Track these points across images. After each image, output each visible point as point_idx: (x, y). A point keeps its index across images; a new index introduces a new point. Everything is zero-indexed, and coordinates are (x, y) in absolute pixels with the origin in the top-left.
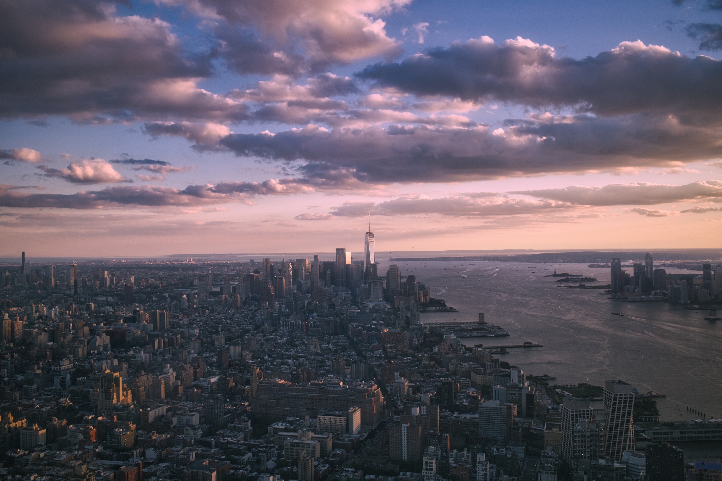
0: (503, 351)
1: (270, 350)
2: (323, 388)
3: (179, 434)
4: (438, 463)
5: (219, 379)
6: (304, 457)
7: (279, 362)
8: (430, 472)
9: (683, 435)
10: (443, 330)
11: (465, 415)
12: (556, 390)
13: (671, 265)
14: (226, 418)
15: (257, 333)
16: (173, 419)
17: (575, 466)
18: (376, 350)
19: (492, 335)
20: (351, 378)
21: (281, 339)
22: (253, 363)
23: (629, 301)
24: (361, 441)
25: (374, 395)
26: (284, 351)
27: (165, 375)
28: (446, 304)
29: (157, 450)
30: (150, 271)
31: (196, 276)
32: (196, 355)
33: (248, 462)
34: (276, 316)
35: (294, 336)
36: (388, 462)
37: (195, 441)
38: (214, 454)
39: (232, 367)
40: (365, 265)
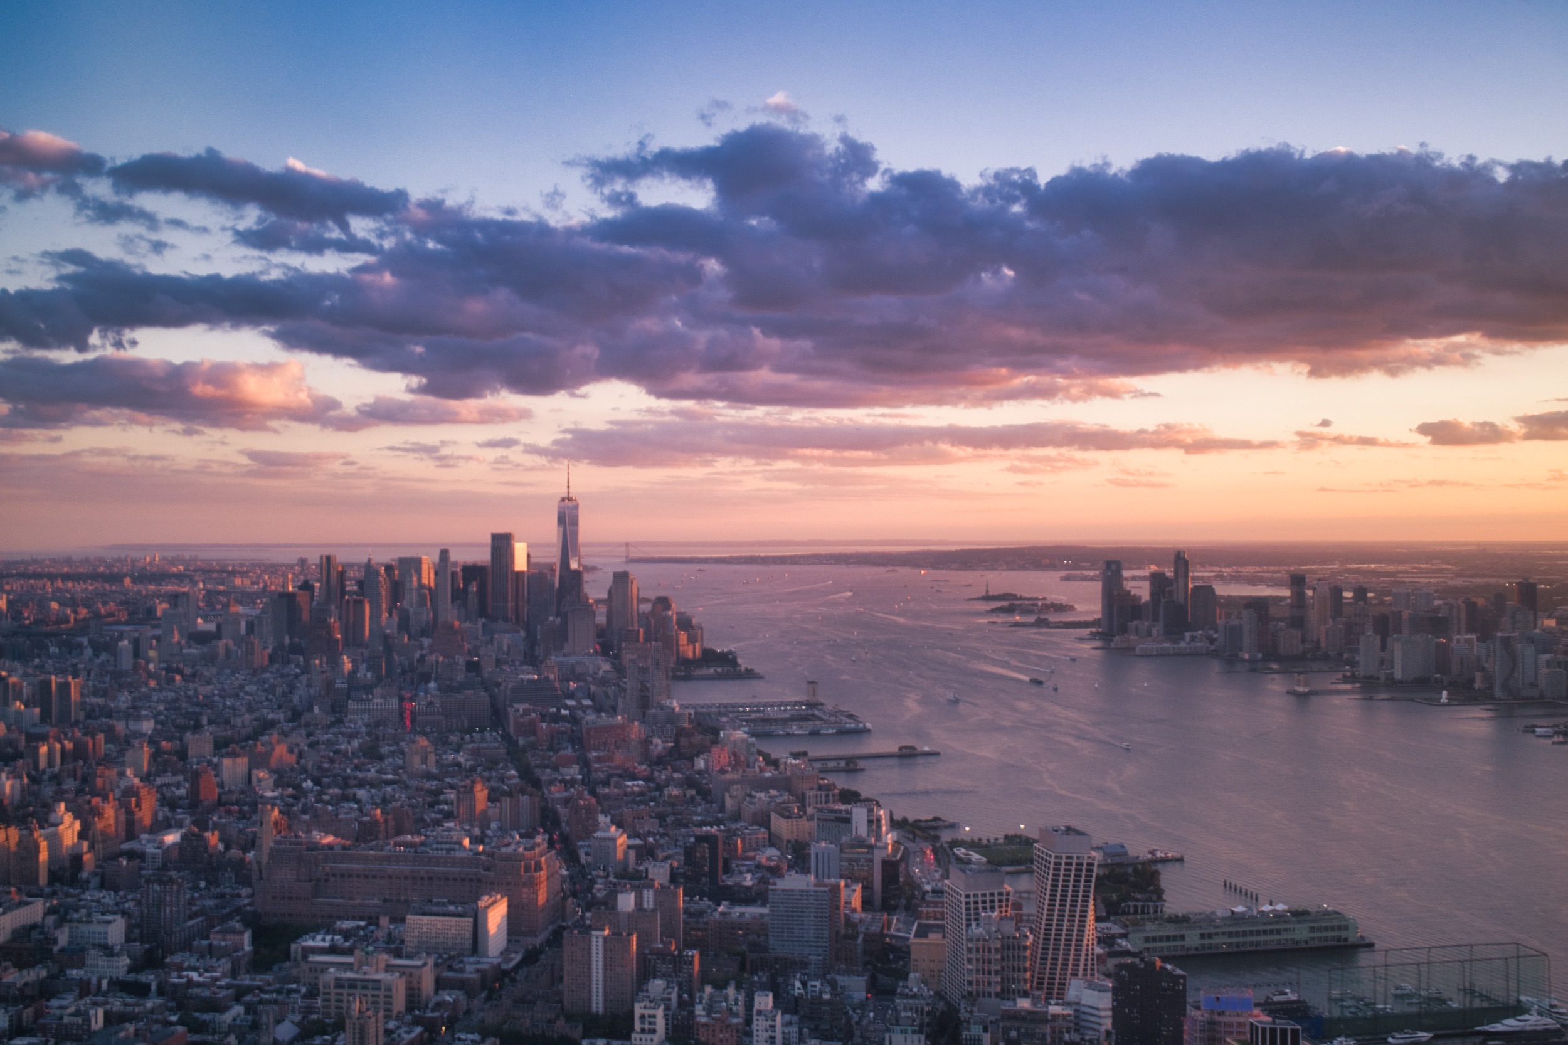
0: (851, 766)
1: (320, 768)
2: (423, 852)
3: (73, 968)
4: (670, 1017)
5: (183, 837)
6: (360, 1011)
7: (336, 796)
8: (649, 1036)
9: (1207, 941)
10: (724, 719)
11: (743, 909)
12: (955, 850)
13: (1234, 576)
14: (193, 926)
15: (294, 729)
16: (58, 933)
17: (967, 1015)
18: (564, 766)
19: (830, 731)
20: (500, 829)
21: (349, 743)
22: (276, 798)
23: (1136, 655)
24: (505, 973)
25: (538, 867)
26: (352, 770)
27: (51, 829)
28: (739, 661)
29: (10, 1008)
30: (52, 584)
31: (163, 596)
32: (137, 781)
33: (232, 1028)
34: (341, 689)
35: (381, 734)
36: (557, 1017)
37: (111, 982)
38: (152, 1011)
39: (222, 809)
40: (558, 573)
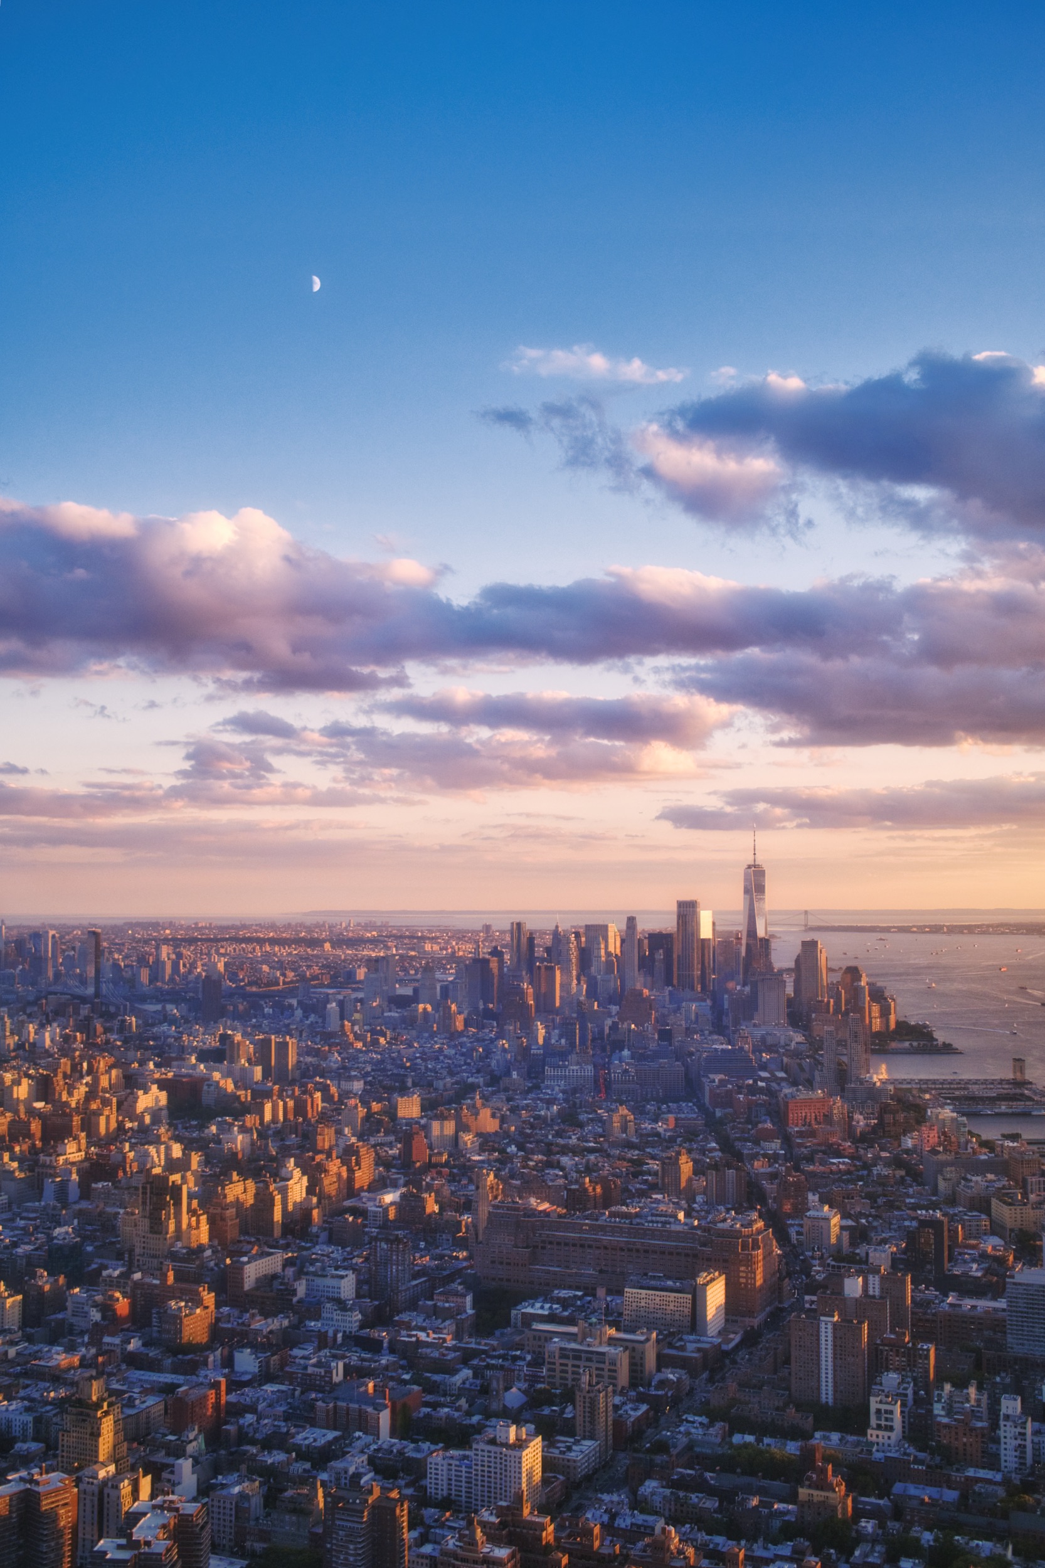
1: (521, 1134)
2: (638, 1224)
3: (311, 1320)
4: (906, 1415)
5: (402, 1198)
6: (590, 1385)
7: (541, 1161)
8: (886, 1434)
10: (927, 1097)
11: (974, 1303)
14: (416, 1285)
15: (494, 1093)
16: (296, 1284)
18: (764, 1141)
20: (706, 1203)
21: (548, 1109)
22: (482, 1162)
24: (726, 1354)
25: (756, 1246)
26: (553, 1137)
27: (283, 1183)
28: (936, 1035)
29: (260, 1355)
30: (261, 948)
31: (361, 960)
32: (354, 1140)
33: (462, 1392)
34: (537, 1055)
35: (578, 1101)
36: (786, 1405)
37: (346, 1337)
38: (386, 1368)
39: (434, 1171)
40: (744, 942)
